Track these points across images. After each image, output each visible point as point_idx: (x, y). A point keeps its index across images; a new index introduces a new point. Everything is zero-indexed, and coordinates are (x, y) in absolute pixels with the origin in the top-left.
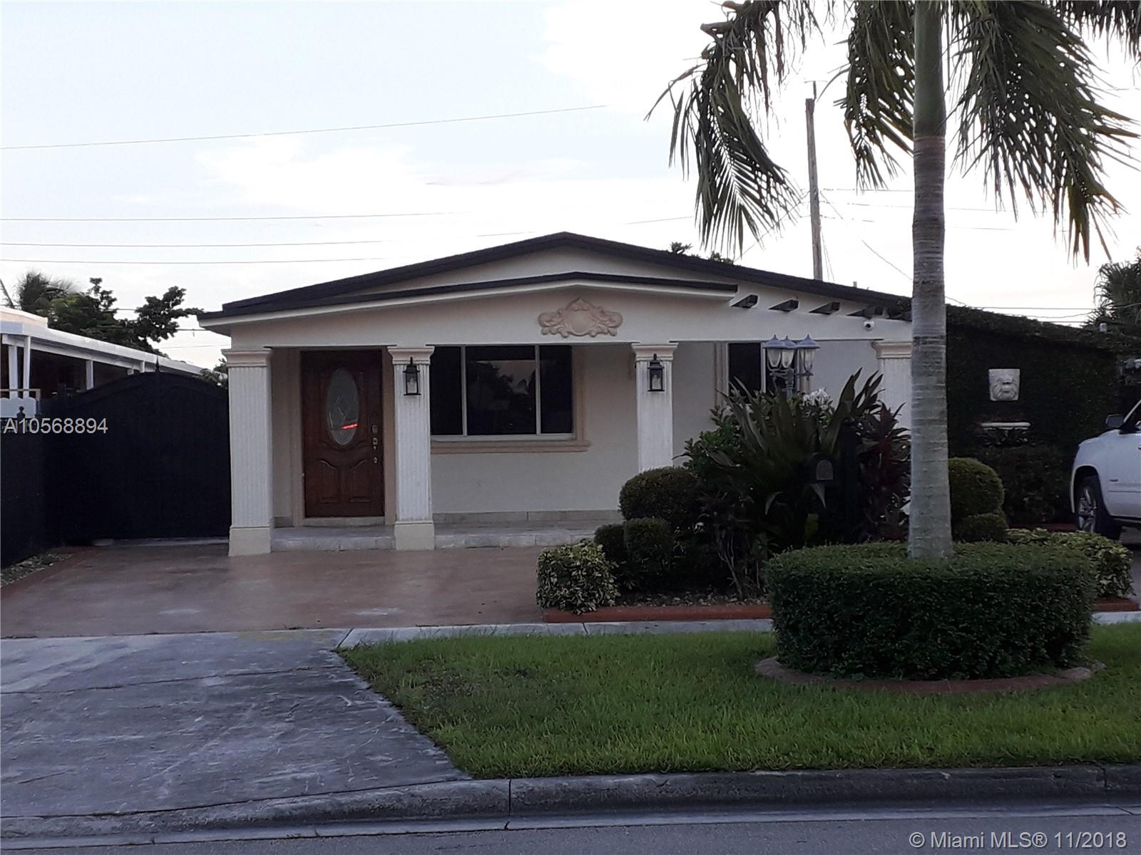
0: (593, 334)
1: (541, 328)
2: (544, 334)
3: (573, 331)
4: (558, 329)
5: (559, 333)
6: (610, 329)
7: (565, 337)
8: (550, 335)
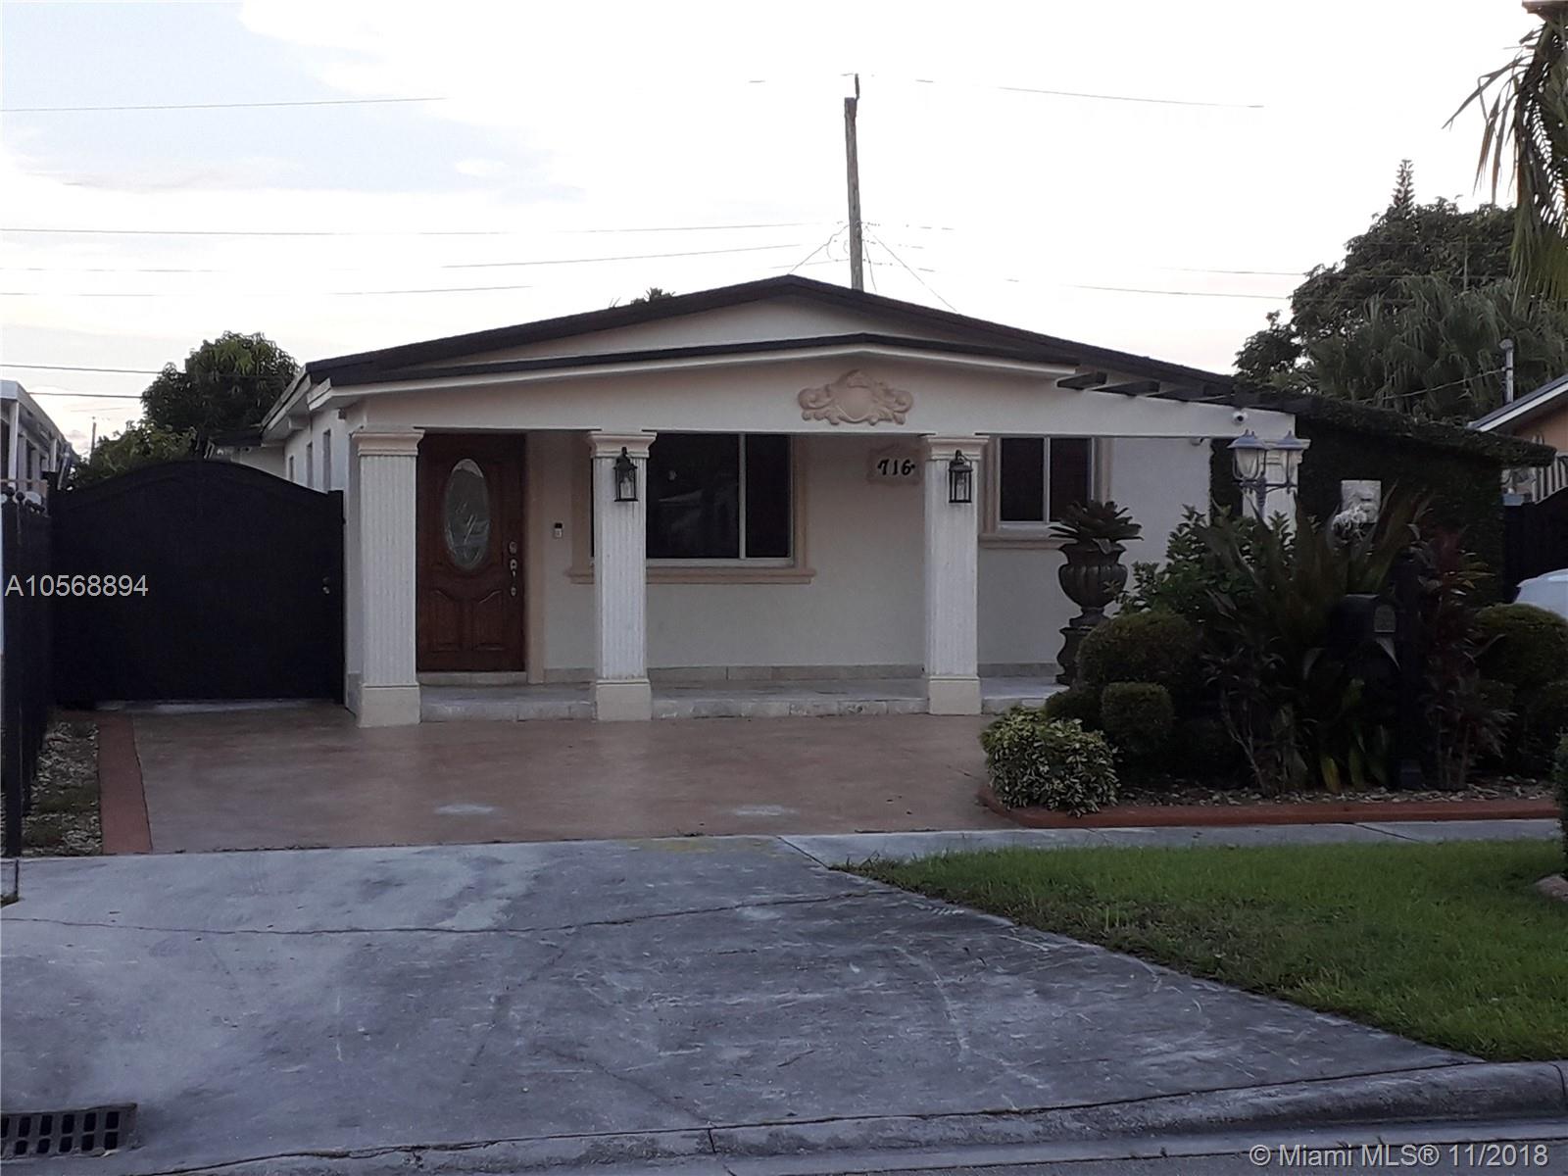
0: (874, 420)
1: (802, 411)
2: (805, 419)
3: (846, 415)
4: (825, 413)
5: (826, 418)
6: (896, 414)
7: (836, 424)
8: (813, 421)
